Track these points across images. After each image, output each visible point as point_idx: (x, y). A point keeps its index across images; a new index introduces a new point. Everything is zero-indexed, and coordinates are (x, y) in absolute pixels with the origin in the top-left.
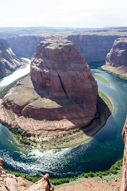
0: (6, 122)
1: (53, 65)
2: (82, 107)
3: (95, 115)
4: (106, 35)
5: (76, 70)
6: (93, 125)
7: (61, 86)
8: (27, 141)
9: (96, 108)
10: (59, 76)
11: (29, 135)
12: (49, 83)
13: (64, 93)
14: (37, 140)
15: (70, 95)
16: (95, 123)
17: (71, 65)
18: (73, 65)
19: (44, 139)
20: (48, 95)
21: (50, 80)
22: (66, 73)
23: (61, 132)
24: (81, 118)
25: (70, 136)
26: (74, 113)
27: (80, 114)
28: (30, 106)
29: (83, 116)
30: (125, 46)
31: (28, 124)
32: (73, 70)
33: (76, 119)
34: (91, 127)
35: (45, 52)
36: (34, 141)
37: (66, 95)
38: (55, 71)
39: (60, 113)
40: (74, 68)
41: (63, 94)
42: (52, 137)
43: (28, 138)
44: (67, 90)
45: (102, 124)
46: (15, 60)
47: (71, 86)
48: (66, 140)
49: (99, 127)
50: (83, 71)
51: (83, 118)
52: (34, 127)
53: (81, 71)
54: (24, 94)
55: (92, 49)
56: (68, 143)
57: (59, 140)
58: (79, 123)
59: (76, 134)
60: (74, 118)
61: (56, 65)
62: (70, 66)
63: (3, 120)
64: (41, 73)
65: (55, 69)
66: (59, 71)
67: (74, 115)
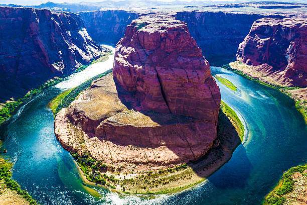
0: (70, 144)
1: (149, 57)
2: (193, 129)
3: (214, 142)
4: (239, 13)
5: (186, 68)
6: (209, 160)
7: (160, 92)
8: (101, 178)
9: (215, 132)
10: (158, 76)
11: (104, 169)
12: (142, 87)
13: (165, 104)
14: (117, 177)
15: (174, 108)
16: (213, 155)
17: (178, 59)
18: (181, 60)
19: (129, 177)
20: (139, 105)
21: (143, 81)
22: (170, 71)
23: (156, 168)
24: (190, 146)
25: (170, 175)
26: (179, 138)
27: (188, 139)
28: (109, 121)
29: (194, 143)
30: (270, 33)
31: (105, 151)
32: (182, 68)
33: (182, 147)
34: (206, 161)
35: (138, 38)
36: (112, 179)
37: (167, 107)
38: (152, 68)
39: (156, 136)
40: (183, 64)
41: (163, 106)
42: (141, 175)
43: (102, 174)
44: (169, 99)
45: (225, 158)
46: (91, 47)
47: (177, 92)
48: (164, 180)
49: (220, 163)
50: (197, 69)
51: (194, 146)
52: (114, 156)
53: (194, 69)
54: (101, 102)
55: (215, 35)
56: (167, 186)
57: (152, 180)
58: (187, 154)
59: (180, 172)
60: (178, 146)
61: (154, 59)
62: (177, 61)
63: (66, 141)
64: (129, 69)
65: (152, 64)
66: (158, 69)
67: (180, 140)
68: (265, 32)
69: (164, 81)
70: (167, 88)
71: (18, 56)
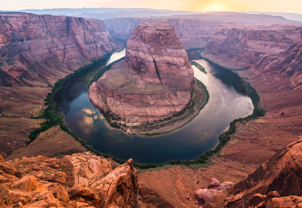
0: (99, 104)
1: (149, 49)
2: (176, 95)
3: (189, 103)
5: (173, 56)
6: (185, 114)
7: (156, 72)
8: (118, 125)
9: (190, 97)
10: (154, 61)
11: (119, 119)
12: (144, 68)
13: (158, 79)
14: (128, 125)
15: (165, 82)
16: (187, 112)
17: (168, 50)
18: (169, 50)
19: (135, 124)
20: (142, 80)
21: (145, 65)
22: (162, 58)
23: (152, 119)
24: (173, 105)
25: (161, 123)
26: (167, 101)
27: (173, 101)
28: (122, 90)
29: (175, 103)
30: (228, 33)
31: (120, 108)
32: (170, 56)
34: (183, 116)
35: (141, 36)
36: (125, 125)
37: (160, 81)
38: (151, 56)
39: (153, 99)
40: (171, 53)
41: (157, 81)
42: (142, 123)
43: (118, 122)
44: (161, 76)
45: (195, 114)
46: (111, 43)
47: (166, 72)
48: (157, 126)
49: (192, 116)
51: (176, 106)
52: (126, 112)
53: (178, 57)
54: (118, 78)
55: (192, 35)
56: (158, 130)
57: (149, 126)
58: (172, 110)
59: (167, 122)
60: (166, 106)
61: (152, 50)
62: (166, 51)
63: (96, 103)
64: (136, 57)
65: (150, 53)
66: (154, 56)
67: (167, 102)
68: (225, 33)
69: (158, 64)
70: (160, 68)
71: (65, 49)
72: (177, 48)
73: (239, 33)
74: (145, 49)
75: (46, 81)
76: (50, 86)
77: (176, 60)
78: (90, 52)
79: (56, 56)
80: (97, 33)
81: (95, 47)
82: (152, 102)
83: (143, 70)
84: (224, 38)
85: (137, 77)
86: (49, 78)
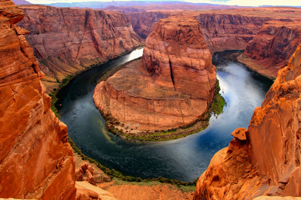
1: (166, 48)
2: (188, 103)
3: (203, 115)
5: (191, 57)
6: (196, 126)
7: (170, 75)
8: (114, 130)
9: (206, 108)
10: (170, 63)
11: (118, 124)
12: (158, 70)
13: (172, 83)
15: (178, 87)
17: (187, 50)
18: (189, 50)
19: (133, 132)
20: (153, 83)
21: (159, 66)
22: (179, 59)
23: (153, 128)
24: (183, 116)
25: (162, 134)
26: (176, 109)
27: (183, 111)
28: (128, 92)
29: (185, 113)
31: (121, 113)
32: (189, 57)
33: (177, 116)
34: (191, 129)
35: (160, 32)
36: (121, 132)
37: (173, 86)
38: (167, 56)
39: (159, 106)
40: (191, 54)
41: (171, 85)
42: (141, 131)
43: (116, 127)
44: (175, 80)
46: (133, 39)
47: (182, 76)
48: (157, 137)
50: (201, 58)
52: (126, 117)
53: (198, 58)
57: (148, 135)
58: (179, 121)
59: (170, 134)
60: (174, 115)
61: (170, 49)
62: (186, 51)
63: (98, 103)
64: (151, 56)
65: (167, 53)
66: (171, 56)
67: (176, 111)
68: (271, 33)
69: (173, 66)
70: (175, 71)
71: (80, 44)
72: (199, 48)
73: (289, 33)
74: (163, 48)
75: (55, 76)
76: (58, 81)
77: (195, 62)
78: (107, 48)
79: (70, 51)
80: (118, 28)
81: (113, 43)
82: (158, 109)
83: (157, 71)
84: (269, 38)
85: (149, 79)
86: (59, 73)
